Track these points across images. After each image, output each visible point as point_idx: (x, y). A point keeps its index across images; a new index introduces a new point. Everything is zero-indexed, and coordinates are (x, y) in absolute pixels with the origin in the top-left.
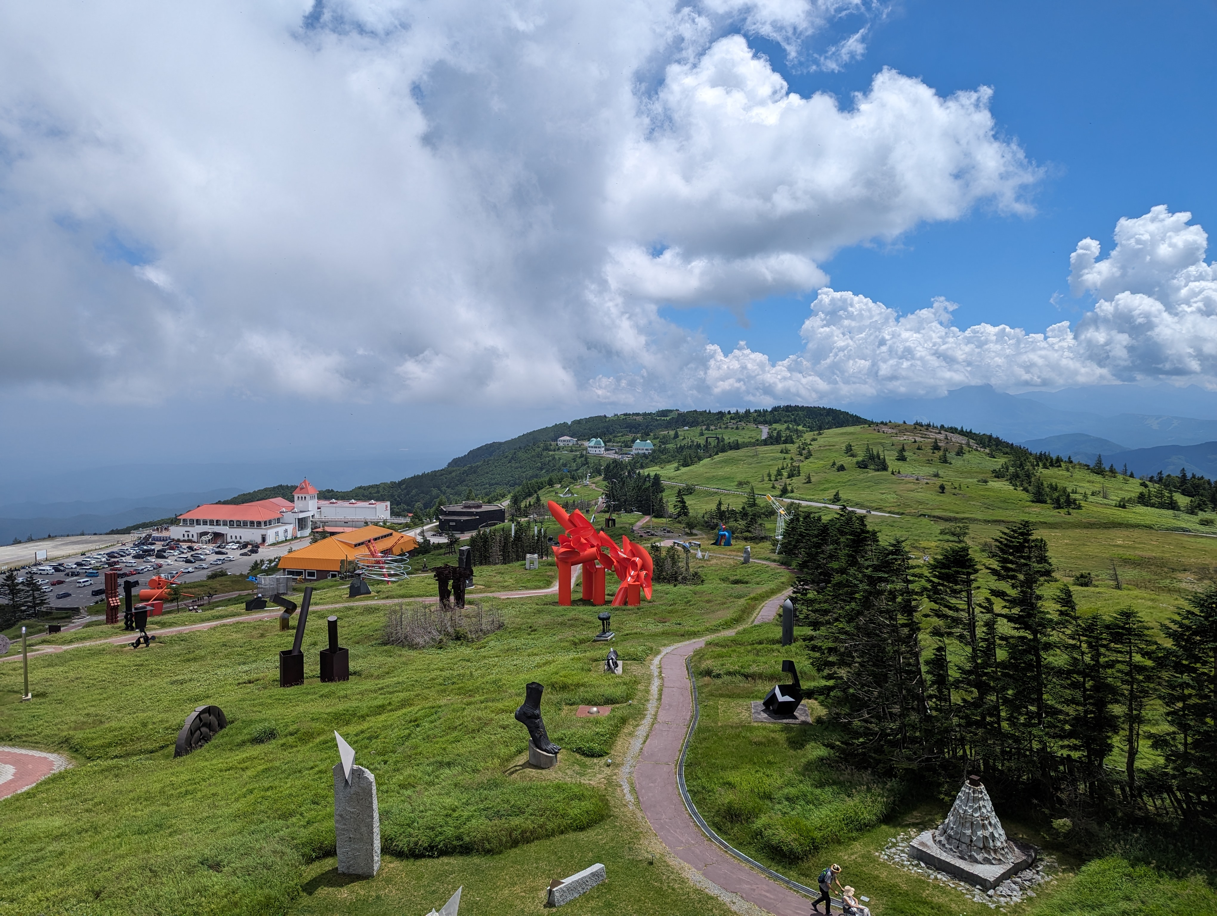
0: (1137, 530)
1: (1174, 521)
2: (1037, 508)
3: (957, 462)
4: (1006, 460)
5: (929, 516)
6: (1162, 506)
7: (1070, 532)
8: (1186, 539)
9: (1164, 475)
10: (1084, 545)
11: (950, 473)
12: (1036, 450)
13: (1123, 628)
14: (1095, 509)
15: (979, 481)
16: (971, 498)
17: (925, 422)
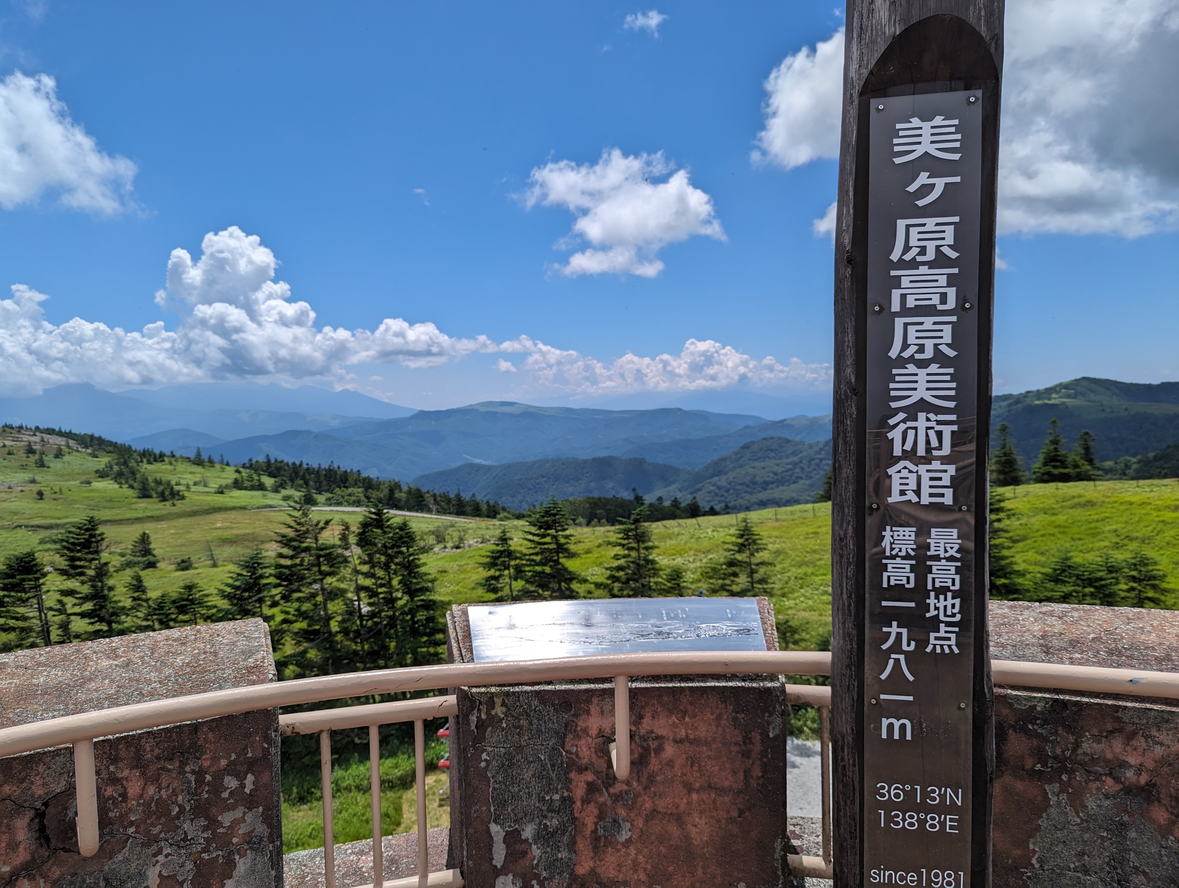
0: (234, 512)
1: (264, 500)
2: (144, 504)
3: (56, 465)
4: (109, 459)
5: (26, 526)
6: (253, 488)
7: (175, 523)
8: (273, 514)
9: (254, 462)
10: (188, 532)
11: (49, 477)
12: (138, 447)
13: (187, 600)
14: (197, 498)
15: (82, 483)
16: (74, 502)
17: (16, 424)
